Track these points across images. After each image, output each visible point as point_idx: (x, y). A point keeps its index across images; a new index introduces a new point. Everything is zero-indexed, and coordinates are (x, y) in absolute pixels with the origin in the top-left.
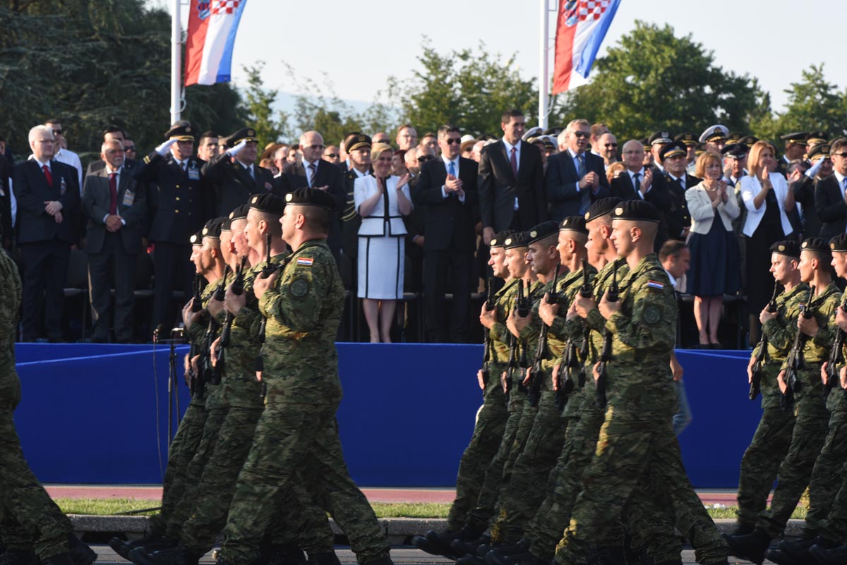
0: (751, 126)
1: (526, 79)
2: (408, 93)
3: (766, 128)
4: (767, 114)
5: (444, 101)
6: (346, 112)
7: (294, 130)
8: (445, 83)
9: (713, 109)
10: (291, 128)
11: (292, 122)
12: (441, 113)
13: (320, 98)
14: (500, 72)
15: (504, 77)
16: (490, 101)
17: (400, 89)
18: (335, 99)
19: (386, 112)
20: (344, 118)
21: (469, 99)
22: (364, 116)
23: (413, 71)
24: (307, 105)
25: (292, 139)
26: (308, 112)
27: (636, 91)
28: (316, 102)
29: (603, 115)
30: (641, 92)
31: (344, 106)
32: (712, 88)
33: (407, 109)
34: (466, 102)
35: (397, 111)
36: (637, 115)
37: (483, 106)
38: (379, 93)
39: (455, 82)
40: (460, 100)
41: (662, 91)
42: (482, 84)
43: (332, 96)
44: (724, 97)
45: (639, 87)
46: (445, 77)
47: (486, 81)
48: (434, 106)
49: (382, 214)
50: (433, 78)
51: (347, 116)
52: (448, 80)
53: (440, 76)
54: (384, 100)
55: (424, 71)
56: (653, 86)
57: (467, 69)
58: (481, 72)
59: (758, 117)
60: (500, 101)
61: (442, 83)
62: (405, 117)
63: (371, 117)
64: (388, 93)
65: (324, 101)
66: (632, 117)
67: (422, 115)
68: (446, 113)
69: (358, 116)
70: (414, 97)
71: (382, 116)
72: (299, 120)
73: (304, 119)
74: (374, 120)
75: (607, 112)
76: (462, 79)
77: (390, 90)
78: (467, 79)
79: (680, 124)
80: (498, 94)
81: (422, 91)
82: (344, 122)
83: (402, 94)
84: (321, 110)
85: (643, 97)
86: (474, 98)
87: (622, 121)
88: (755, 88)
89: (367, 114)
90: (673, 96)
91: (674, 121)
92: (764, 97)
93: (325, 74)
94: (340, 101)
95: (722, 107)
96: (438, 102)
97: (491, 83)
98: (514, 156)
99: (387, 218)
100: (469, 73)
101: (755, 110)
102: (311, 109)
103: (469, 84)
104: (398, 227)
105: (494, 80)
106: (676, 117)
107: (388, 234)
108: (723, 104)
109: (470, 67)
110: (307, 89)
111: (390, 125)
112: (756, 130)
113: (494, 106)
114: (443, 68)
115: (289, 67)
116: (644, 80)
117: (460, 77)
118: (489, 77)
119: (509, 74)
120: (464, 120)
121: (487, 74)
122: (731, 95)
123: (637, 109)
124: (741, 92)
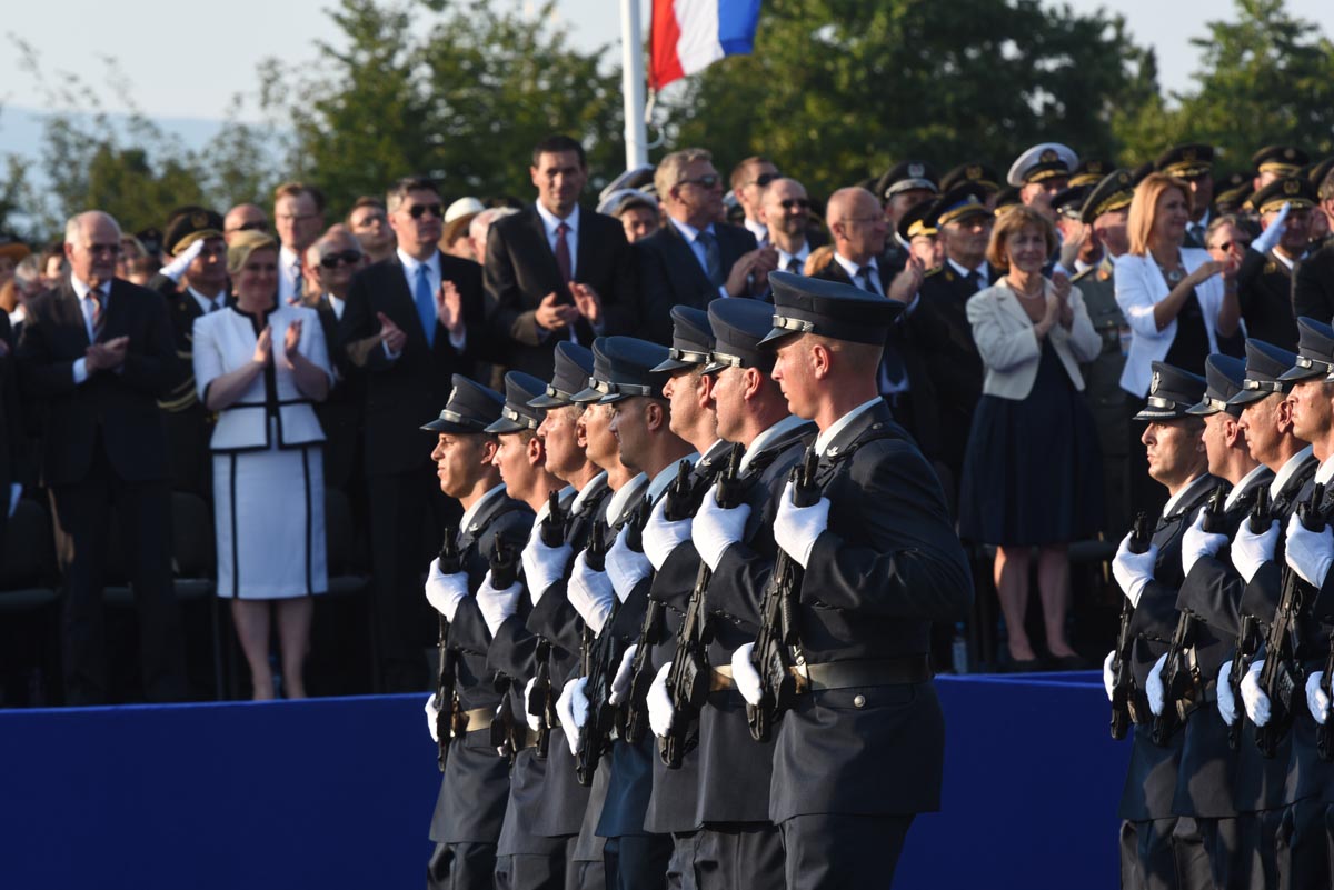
0: (1117, 128)
1: (586, 48)
2: (305, 96)
3: (1151, 133)
4: (1153, 99)
5: (394, 110)
6: (164, 149)
7: (42, 200)
8: (392, 69)
9: (1025, 95)
10: (37, 192)
11: (38, 179)
12: (387, 139)
13: (101, 119)
14: (522, 35)
15: (532, 45)
16: (500, 104)
17: (286, 89)
18: (136, 118)
19: (255, 142)
20: (160, 163)
21: (451, 103)
22: (206, 154)
23: (317, 42)
24: (70, 138)
25: (39, 219)
26: (74, 154)
27: (843, 63)
28: (90, 129)
29: (768, 123)
30: (855, 64)
31: (157, 134)
32: (1020, 46)
33: (305, 134)
34: (444, 111)
35: (283, 140)
36: (849, 119)
37: (485, 117)
38: (238, 100)
39: (417, 64)
40: (430, 106)
41: (905, 57)
42: (480, 66)
43: (128, 112)
44: (1050, 64)
45: (848, 54)
46: (391, 54)
47: (488, 58)
48: (369, 122)
49: (261, 397)
50: (363, 57)
51: (165, 156)
52: (400, 60)
53: (381, 52)
54: (251, 115)
55: (343, 42)
56: (882, 49)
57: (442, 34)
58: (475, 37)
59: (1130, 107)
60: (525, 102)
61: (385, 67)
62: (301, 152)
63: (223, 156)
64: (259, 98)
65: (109, 126)
66: (837, 123)
67: (341, 147)
68: (400, 137)
69: (191, 156)
70: (320, 105)
71: (248, 153)
72: (53, 173)
73: (64, 171)
74: (229, 163)
75: (777, 114)
76: (434, 56)
77: (265, 93)
78: (445, 55)
79: (951, 134)
80: (518, 86)
81: (339, 89)
82: (159, 172)
83: (292, 99)
84: (106, 148)
85: (861, 74)
86: (465, 100)
87: (813, 134)
88: (1120, 40)
89: (214, 150)
90: (929, 68)
91: (935, 129)
92: (1142, 59)
93: (110, 61)
94: (148, 124)
95: (1047, 89)
96: (378, 113)
97: (500, 63)
98: (563, 243)
99: (272, 407)
100: (449, 42)
101: (1125, 92)
102: (80, 147)
103: (449, 66)
104: (301, 426)
105: (509, 55)
106: (941, 117)
107: (275, 443)
108: (1048, 81)
109: (450, 28)
110: (70, 99)
111: (268, 174)
112: (1128, 139)
113: (511, 116)
114: (387, 32)
115: (25, 47)
116: (859, 34)
117: (427, 51)
118: (496, 49)
119: (544, 40)
120: (440, 152)
121: (492, 39)
122: (1066, 60)
123: (847, 103)
124: (1088, 51)
